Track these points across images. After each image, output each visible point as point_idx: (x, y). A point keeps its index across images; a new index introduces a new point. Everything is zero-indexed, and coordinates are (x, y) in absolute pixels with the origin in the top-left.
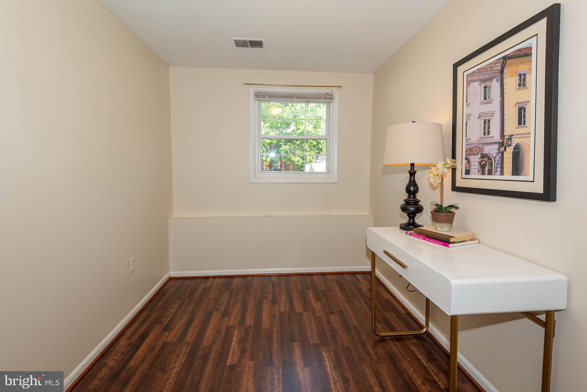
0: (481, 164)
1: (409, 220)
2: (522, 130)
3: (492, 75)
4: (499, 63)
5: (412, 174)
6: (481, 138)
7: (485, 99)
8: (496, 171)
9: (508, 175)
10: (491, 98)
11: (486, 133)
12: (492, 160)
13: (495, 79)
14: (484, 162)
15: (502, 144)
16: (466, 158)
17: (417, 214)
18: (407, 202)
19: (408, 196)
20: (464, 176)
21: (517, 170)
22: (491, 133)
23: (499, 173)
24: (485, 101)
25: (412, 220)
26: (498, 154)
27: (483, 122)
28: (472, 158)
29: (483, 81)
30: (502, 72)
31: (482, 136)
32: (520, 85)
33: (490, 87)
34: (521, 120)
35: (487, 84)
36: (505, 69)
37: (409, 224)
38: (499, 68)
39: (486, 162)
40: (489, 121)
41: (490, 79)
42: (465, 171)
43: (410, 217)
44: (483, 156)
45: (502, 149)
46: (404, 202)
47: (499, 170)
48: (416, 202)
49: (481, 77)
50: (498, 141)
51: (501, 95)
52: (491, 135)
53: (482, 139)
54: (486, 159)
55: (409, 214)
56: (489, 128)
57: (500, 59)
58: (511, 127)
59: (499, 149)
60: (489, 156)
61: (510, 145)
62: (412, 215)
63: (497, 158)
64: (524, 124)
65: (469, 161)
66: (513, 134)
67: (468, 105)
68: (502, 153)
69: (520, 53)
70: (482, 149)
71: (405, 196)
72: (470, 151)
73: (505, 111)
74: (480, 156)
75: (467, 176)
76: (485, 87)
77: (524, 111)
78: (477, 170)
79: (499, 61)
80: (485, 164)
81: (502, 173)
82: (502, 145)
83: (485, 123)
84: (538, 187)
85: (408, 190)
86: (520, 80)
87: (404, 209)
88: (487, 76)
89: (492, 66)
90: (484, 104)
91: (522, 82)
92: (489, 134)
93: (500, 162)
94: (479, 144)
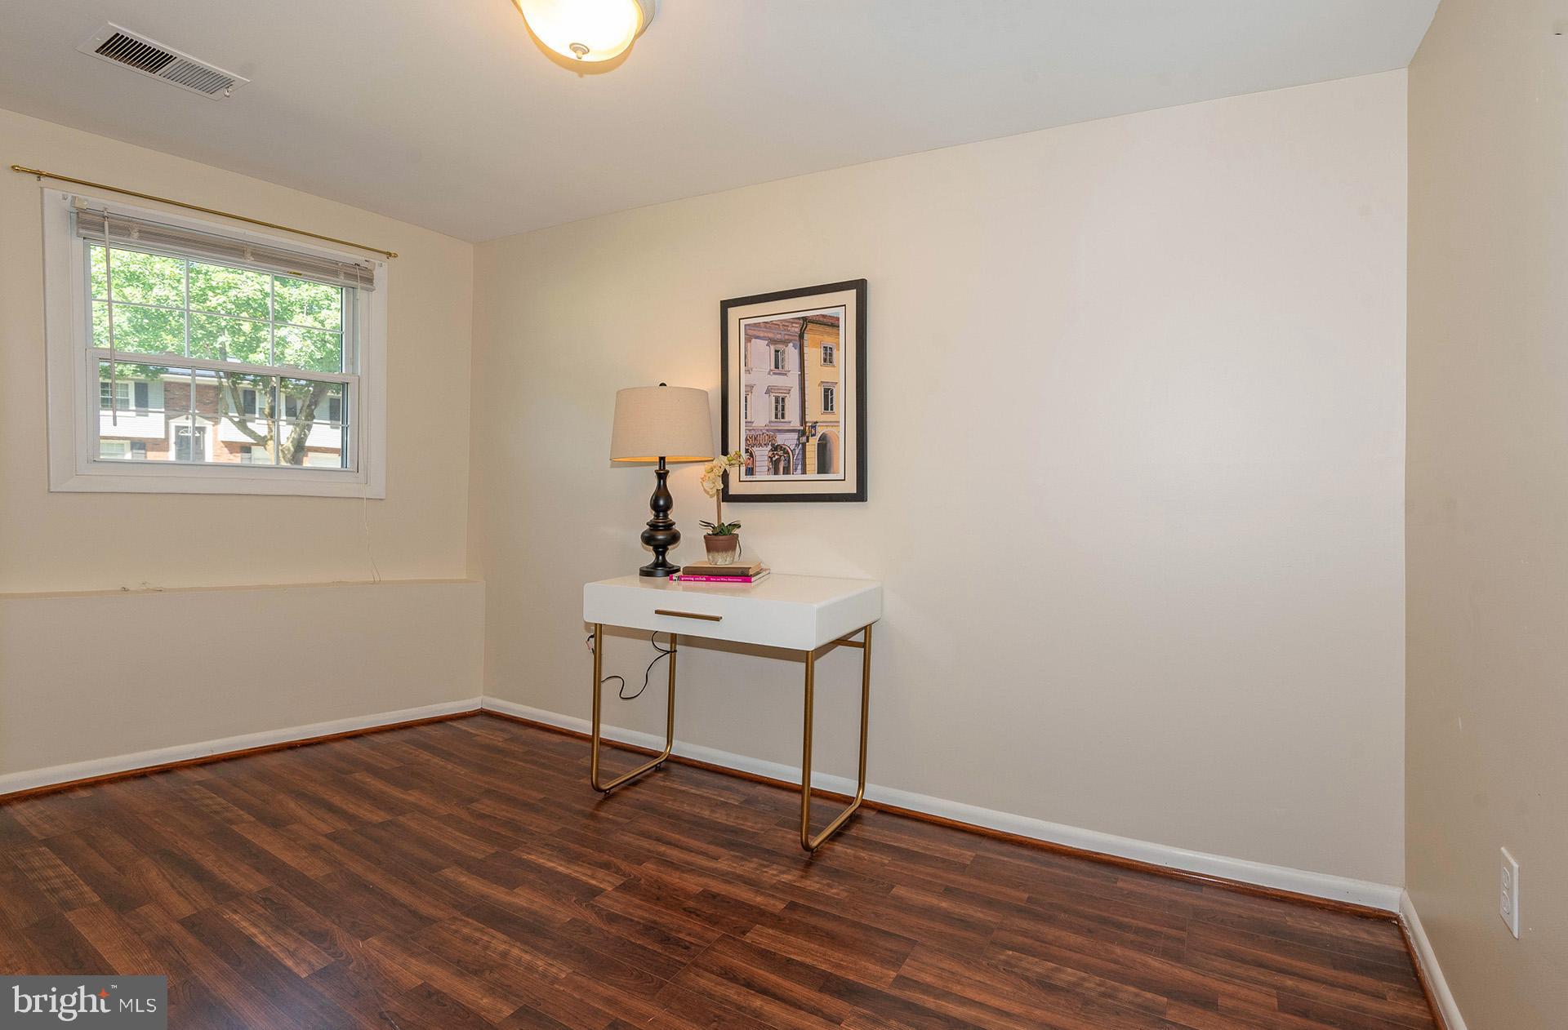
0: (771, 458)
1: (657, 558)
2: (829, 417)
3: (787, 337)
4: (797, 323)
5: (662, 476)
6: (770, 422)
7: (777, 367)
8: (796, 469)
9: (812, 473)
10: (786, 368)
11: (780, 416)
12: (789, 454)
13: (791, 344)
14: (777, 457)
15: (802, 433)
16: (747, 451)
17: (669, 545)
18: (654, 526)
19: (655, 516)
20: (743, 477)
21: (824, 466)
22: (786, 416)
23: (799, 471)
24: (777, 371)
25: (660, 558)
26: (797, 445)
27: (773, 399)
28: (756, 450)
29: (772, 341)
30: (801, 337)
31: (773, 419)
32: (825, 360)
33: (784, 352)
34: (828, 404)
35: (780, 347)
36: (805, 335)
37: (656, 565)
38: (797, 330)
39: (781, 456)
40: (783, 399)
41: (786, 342)
42: (746, 471)
43: (658, 554)
44: (775, 448)
45: (804, 439)
46: (648, 527)
47: (800, 467)
48: (669, 526)
49: (771, 335)
50: (798, 428)
51: (801, 368)
52: (786, 419)
53: (772, 424)
54: (781, 453)
55: (656, 549)
56: (783, 410)
57: (799, 318)
58: (815, 412)
59: (798, 439)
60: (785, 449)
61: (814, 435)
62: (661, 549)
63: (797, 452)
64: (832, 410)
65: (751, 455)
66: (818, 420)
67: (748, 371)
68: (804, 445)
69: (825, 320)
70: (772, 438)
71: (650, 516)
72: (753, 440)
73: (806, 389)
74: (770, 447)
75: (749, 478)
76: (777, 351)
77: (832, 394)
78: (767, 468)
79: (796, 321)
80: (778, 461)
81: (804, 472)
82: (804, 433)
83: (777, 402)
84: (851, 487)
85: (655, 506)
86: (826, 354)
87: (648, 539)
88: (779, 336)
89: (787, 324)
90: (774, 374)
91: (828, 358)
92: (783, 417)
93: (800, 456)
94: (767, 430)
